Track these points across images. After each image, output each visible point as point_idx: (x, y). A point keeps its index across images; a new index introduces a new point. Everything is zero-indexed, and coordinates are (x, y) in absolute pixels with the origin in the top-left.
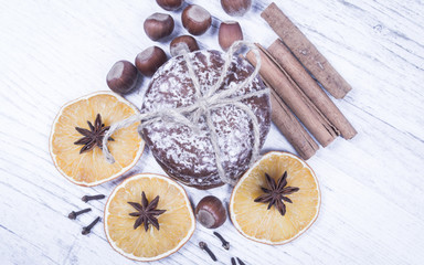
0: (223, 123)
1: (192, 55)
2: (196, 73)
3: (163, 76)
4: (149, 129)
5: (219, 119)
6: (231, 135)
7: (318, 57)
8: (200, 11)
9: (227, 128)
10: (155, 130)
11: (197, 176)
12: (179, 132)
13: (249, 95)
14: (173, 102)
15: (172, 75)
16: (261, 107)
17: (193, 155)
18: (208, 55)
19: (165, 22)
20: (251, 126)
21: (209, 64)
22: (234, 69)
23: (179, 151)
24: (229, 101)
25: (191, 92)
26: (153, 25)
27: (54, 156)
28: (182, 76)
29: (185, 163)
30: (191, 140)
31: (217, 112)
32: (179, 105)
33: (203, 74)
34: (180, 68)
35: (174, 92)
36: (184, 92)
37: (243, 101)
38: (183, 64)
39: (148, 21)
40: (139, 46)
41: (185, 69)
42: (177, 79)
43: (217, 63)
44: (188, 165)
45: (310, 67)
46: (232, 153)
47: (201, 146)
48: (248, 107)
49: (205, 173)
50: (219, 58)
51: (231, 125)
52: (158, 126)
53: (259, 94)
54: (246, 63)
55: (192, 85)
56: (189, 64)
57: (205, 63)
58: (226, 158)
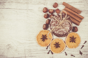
0: (65, 25)
1: (54, 17)
2: (57, 19)
3: (52, 22)
4: (54, 31)
5: (64, 25)
6: (67, 26)
7: (74, 8)
8: (51, 10)
9: (66, 25)
10: (55, 31)
11: (65, 35)
12: (59, 29)
13: (67, 19)
14: (55, 25)
15: (53, 21)
16: (69, 20)
17: (63, 32)
18: (57, 15)
19: (47, 15)
20: (69, 23)
21: (58, 17)
22: (62, 16)
23: (60, 32)
24: (64, 21)
25: (58, 22)
26: (46, 16)
27: (40, 45)
28: (55, 21)
29: (62, 34)
30: (61, 30)
31: (63, 24)
32: (57, 25)
33: (58, 19)
34: (54, 20)
35: (55, 24)
36: (56, 23)
37: (66, 20)
38: (54, 19)
39: (44, 16)
40: (45, 21)
41: (55, 19)
42: (54, 21)
43: (59, 16)
44: (63, 34)
45: (73, 10)
46: (69, 29)
47: (63, 30)
48: (68, 21)
49: (66, 34)
50: (59, 15)
51: (66, 24)
52: (55, 30)
53: (68, 18)
54: (63, 14)
55: (57, 21)
56: (55, 18)
57: (57, 17)
58: (68, 30)
